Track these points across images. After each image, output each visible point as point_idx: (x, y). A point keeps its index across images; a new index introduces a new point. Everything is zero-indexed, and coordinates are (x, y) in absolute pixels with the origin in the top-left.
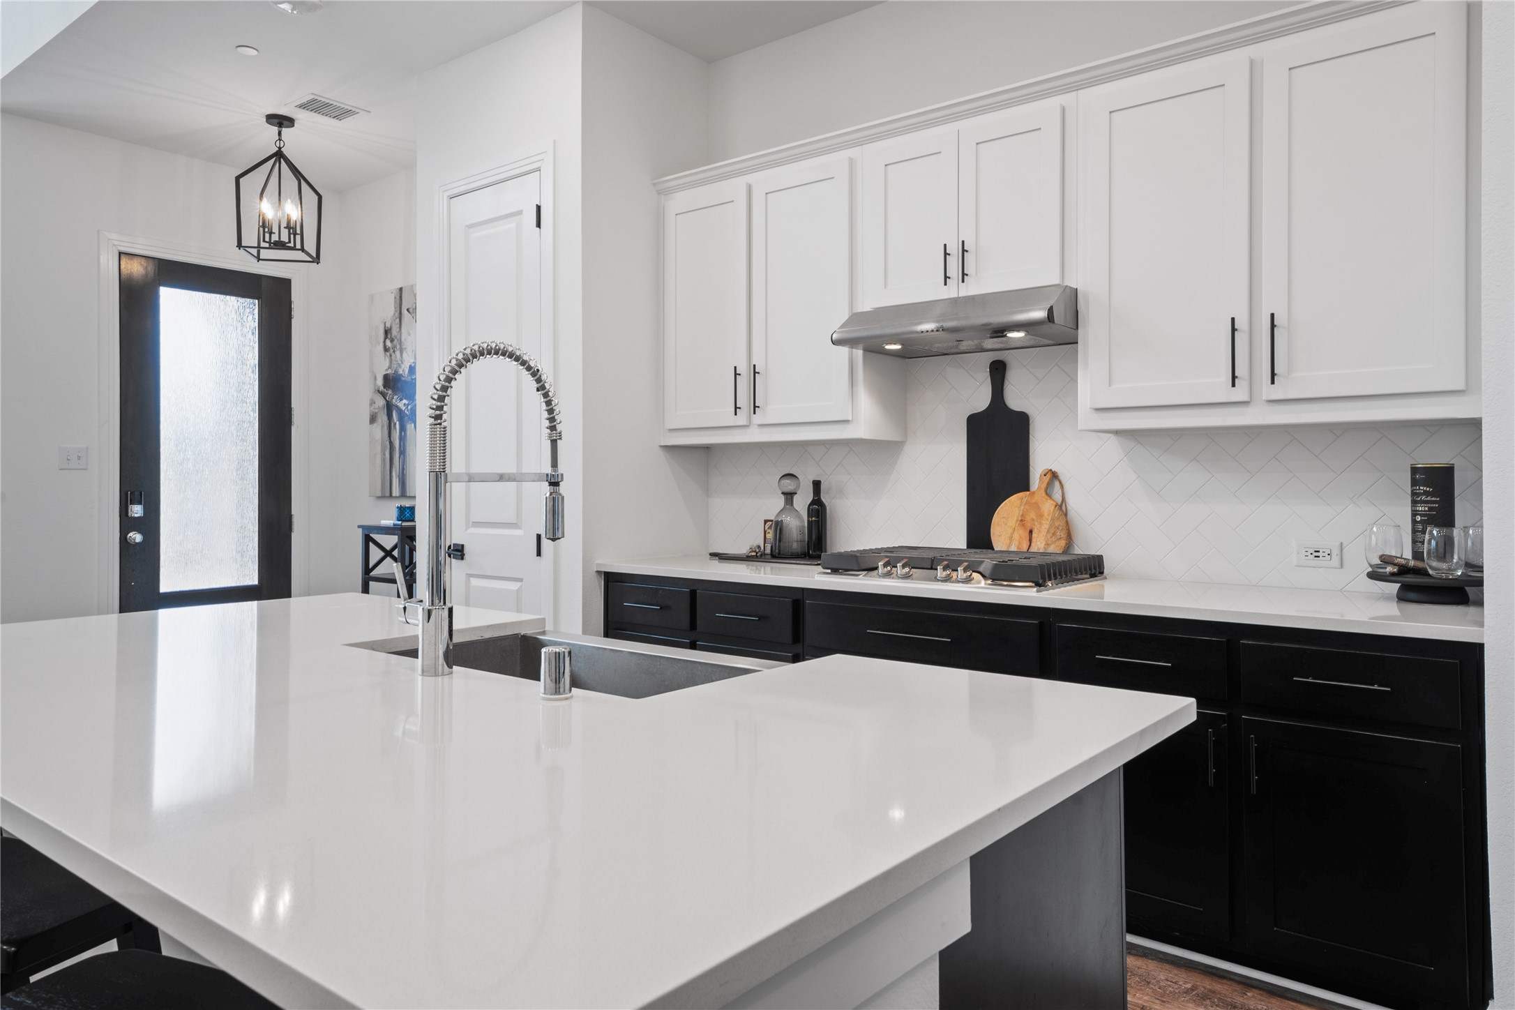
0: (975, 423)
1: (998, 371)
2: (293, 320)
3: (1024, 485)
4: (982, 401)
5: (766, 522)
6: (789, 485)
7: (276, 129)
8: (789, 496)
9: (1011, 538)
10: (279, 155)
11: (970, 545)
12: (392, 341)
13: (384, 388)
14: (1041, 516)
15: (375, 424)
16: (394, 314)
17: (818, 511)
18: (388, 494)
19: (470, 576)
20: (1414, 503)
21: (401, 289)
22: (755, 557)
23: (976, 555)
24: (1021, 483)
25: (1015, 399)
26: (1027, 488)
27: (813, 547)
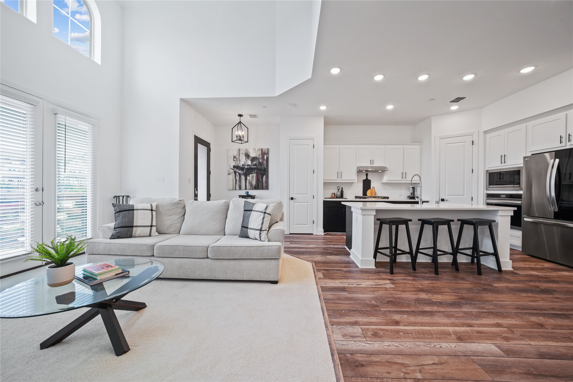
0: (364, 181)
1: (367, 175)
2: (211, 152)
4: (365, 178)
5: (332, 193)
6: (339, 188)
7: (239, 117)
8: (339, 190)
9: (370, 195)
10: (240, 122)
11: (363, 196)
12: (236, 159)
14: (373, 192)
15: (230, 175)
17: (342, 192)
18: (235, 189)
19: (294, 202)
21: (240, 149)
22: (331, 198)
24: (369, 188)
25: (369, 178)
26: (370, 189)
27: (342, 196)
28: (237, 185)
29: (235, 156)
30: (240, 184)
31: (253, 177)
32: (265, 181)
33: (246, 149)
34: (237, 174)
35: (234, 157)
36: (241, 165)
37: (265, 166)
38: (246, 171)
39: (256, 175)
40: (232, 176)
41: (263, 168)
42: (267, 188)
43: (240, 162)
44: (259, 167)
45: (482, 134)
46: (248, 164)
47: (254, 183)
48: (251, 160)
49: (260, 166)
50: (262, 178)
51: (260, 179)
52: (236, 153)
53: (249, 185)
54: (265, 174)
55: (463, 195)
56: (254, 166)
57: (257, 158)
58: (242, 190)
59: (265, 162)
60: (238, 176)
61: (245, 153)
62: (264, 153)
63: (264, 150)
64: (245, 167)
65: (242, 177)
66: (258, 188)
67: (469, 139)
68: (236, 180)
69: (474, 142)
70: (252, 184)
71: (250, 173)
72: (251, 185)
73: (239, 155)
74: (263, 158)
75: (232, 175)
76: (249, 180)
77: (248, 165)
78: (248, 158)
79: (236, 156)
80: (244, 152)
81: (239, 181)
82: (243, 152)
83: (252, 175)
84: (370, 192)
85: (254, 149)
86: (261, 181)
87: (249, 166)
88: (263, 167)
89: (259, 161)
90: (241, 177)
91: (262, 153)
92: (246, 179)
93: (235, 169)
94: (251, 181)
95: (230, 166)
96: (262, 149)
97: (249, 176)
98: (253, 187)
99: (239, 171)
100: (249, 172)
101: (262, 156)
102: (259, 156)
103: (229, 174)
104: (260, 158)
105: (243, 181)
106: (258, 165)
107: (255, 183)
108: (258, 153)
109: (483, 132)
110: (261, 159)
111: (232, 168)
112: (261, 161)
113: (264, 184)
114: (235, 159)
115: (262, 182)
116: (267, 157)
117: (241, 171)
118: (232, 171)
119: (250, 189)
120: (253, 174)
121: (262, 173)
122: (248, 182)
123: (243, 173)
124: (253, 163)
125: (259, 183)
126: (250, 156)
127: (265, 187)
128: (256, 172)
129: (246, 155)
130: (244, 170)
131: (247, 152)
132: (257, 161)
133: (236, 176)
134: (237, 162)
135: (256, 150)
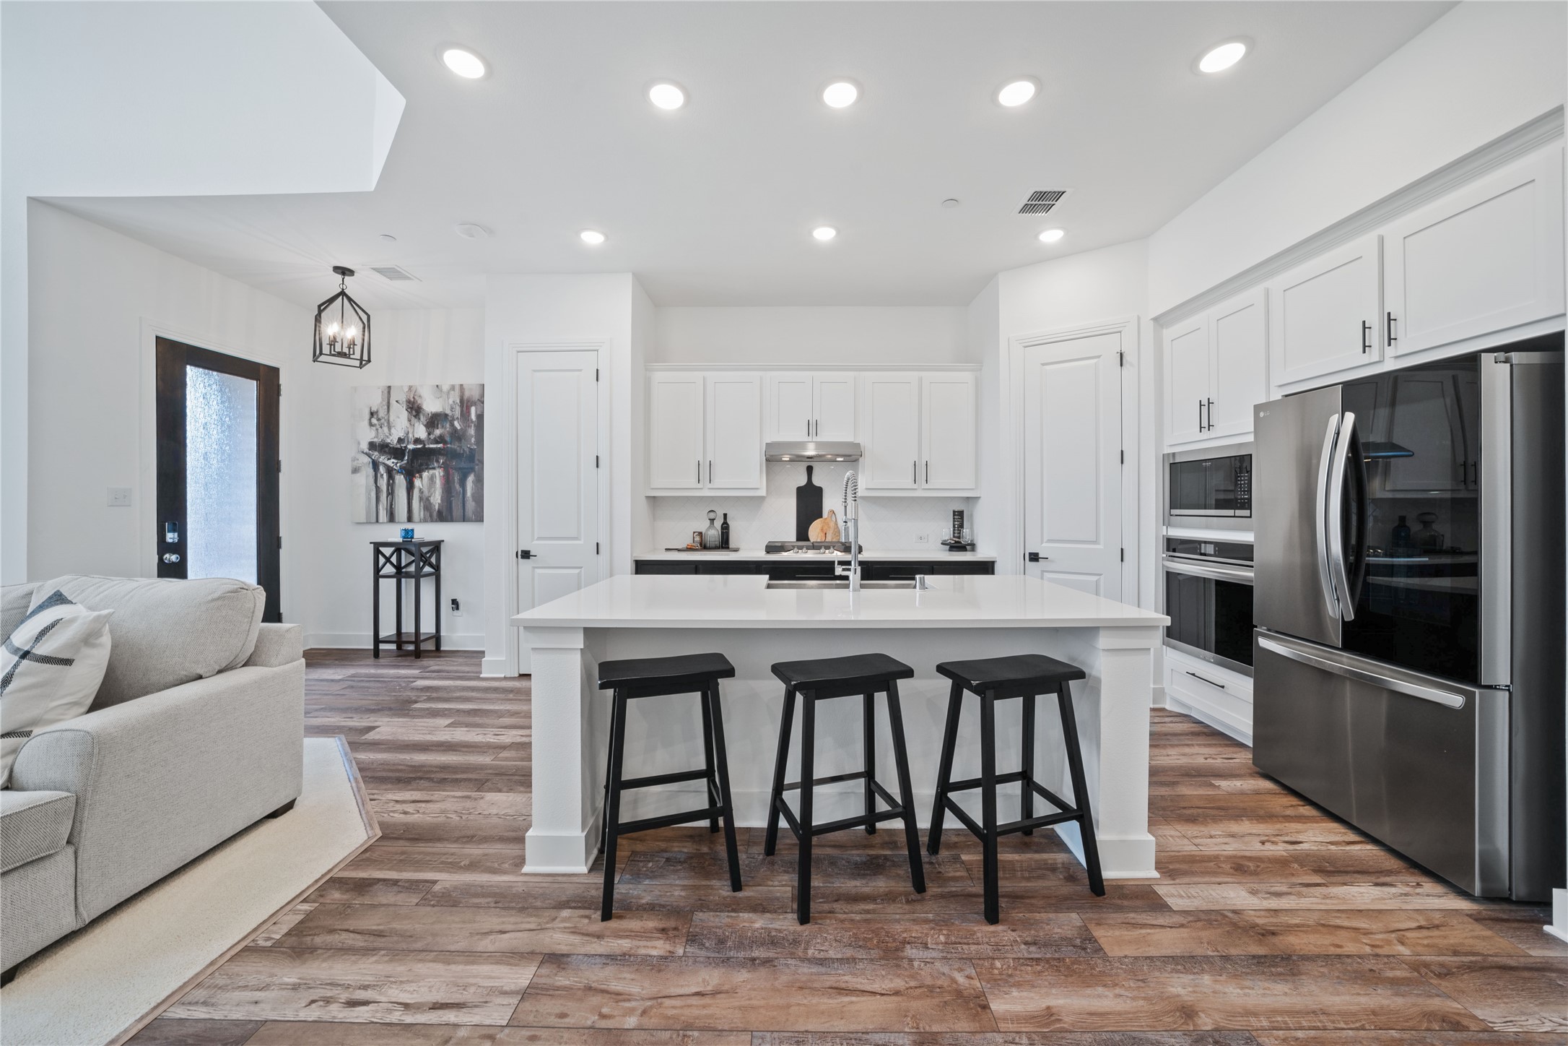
0: (799, 490)
1: (810, 470)
3: (820, 516)
4: (803, 481)
5: (694, 532)
6: (712, 516)
7: (340, 276)
8: (712, 520)
9: (818, 537)
10: (343, 293)
11: (798, 539)
12: (379, 420)
13: (370, 450)
14: (829, 527)
15: (358, 475)
16: (381, 403)
17: (725, 527)
19: (534, 568)
20: (954, 521)
21: (389, 387)
22: (689, 549)
23: (801, 543)
25: (816, 481)
27: (724, 544)
28: (381, 507)
29: (374, 409)
30: (391, 505)
31: (432, 479)
32: (473, 495)
33: (410, 388)
34: (382, 469)
35: (372, 414)
36: (393, 440)
37: (471, 445)
38: (411, 461)
39: (442, 474)
40: (365, 478)
41: (466, 449)
42: (479, 518)
43: (389, 428)
44: (456, 446)
45: (1148, 327)
46: (416, 436)
47: (437, 499)
48: (425, 423)
49: (457, 444)
50: (463, 483)
51: (457, 486)
52: (376, 401)
53: (420, 506)
54: (472, 470)
55: (1095, 542)
56: (437, 442)
57: (446, 415)
58: (398, 522)
59: (472, 431)
60: (385, 476)
61: (409, 402)
62: (468, 401)
63: (470, 390)
64: (406, 447)
65: (397, 481)
66: (449, 518)
67: (1110, 347)
68: (378, 489)
69: (1124, 355)
70: (430, 504)
71: (424, 467)
72: (427, 506)
73: (386, 407)
74: (465, 415)
75: (364, 472)
76: (421, 491)
77: (417, 441)
78: (417, 417)
79: (377, 412)
80: (403, 398)
81: (388, 494)
82: (399, 396)
83: (431, 472)
84: (820, 526)
85: (437, 386)
86: (458, 493)
87: (420, 444)
88: (466, 447)
89: (452, 425)
90: (393, 480)
91: (462, 401)
92: (410, 488)
93: (375, 454)
94: (426, 493)
95: (359, 443)
96: (461, 385)
97: (421, 477)
98: (435, 514)
99: (389, 459)
100: (421, 465)
101: (462, 411)
102: (452, 409)
103: (355, 470)
104: (455, 417)
105: (400, 495)
106: (448, 439)
107: (439, 501)
108: (451, 402)
109: (1151, 319)
111: (366, 450)
112: (459, 428)
113: (470, 505)
114: (374, 421)
115: (461, 496)
116: (478, 413)
117: (395, 461)
118: (367, 460)
119: (425, 521)
120: (434, 471)
121: (463, 465)
122: (418, 497)
123: (400, 466)
124: (433, 434)
125: (452, 499)
126: (424, 410)
127: (473, 513)
128: (443, 463)
129: (410, 408)
130: (404, 456)
131: (414, 398)
132: (446, 428)
133: (379, 475)
134: (380, 429)
135: (441, 391)
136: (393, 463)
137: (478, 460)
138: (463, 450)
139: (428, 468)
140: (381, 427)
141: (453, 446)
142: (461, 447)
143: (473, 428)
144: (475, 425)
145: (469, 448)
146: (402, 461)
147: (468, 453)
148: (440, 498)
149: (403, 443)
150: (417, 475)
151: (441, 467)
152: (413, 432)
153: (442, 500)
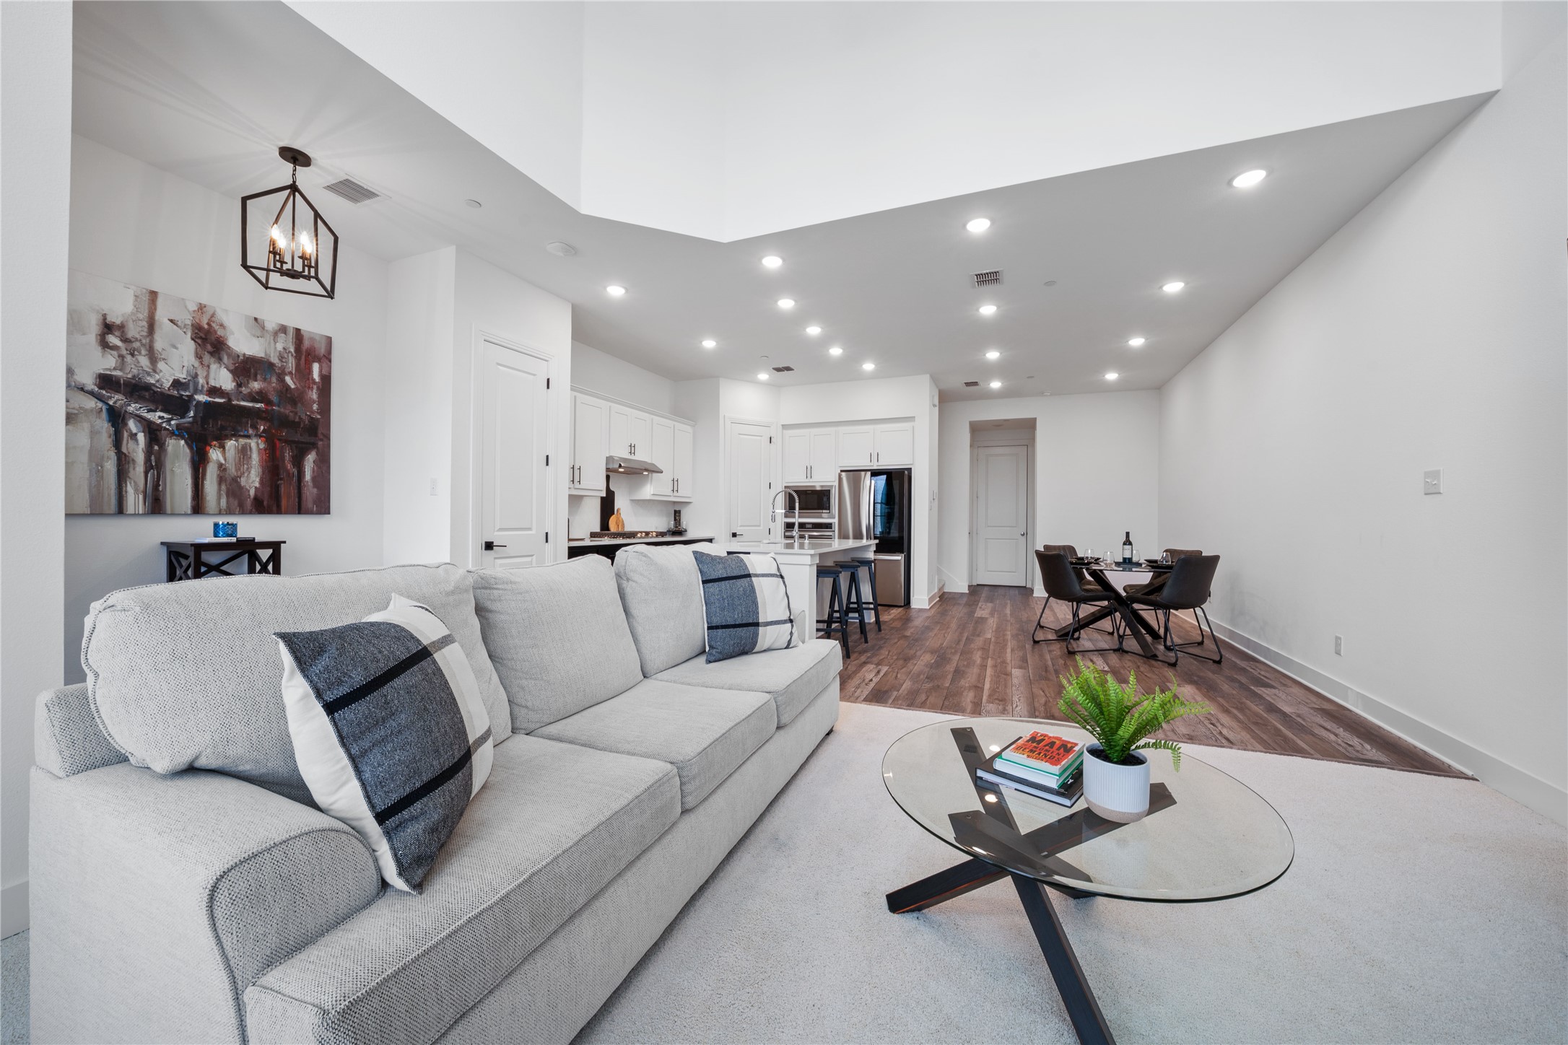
1: (608, 478)
9: (612, 527)
11: (602, 529)
12: (125, 340)
18: (115, 509)
19: (495, 558)
20: (674, 517)
21: (153, 293)
24: (612, 512)
25: (611, 487)
26: (614, 514)
28: (130, 489)
29: (115, 318)
30: (156, 486)
31: (244, 452)
32: (314, 479)
33: (201, 308)
34: (132, 425)
35: (108, 328)
36: (160, 381)
37: (313, 412)
38: (200, 420)
39: (262, 446)
40: (87, 436)
41: (303, 417)
42: (323, 507)
43: (152, 360)
44: (286, 410)
45: (780, 429)
46: (212, 383)
47: (253, 480)
48: (232, 367)
49: (289, 407)
50: (298, 462)
51: (289, 466)
52: (121, 308)
53: (220, 490)
54: (313, 446)
55: (759, 526)
56: (254, 400)
57: (271, 365)
58: (173, 514)
59: (314, 395)
60: (140, 435)
61: (197, 327)
62: (307, 352)
63: (312, 339)
64: (191, 398)
65: (168, 448)
66: (275, 509)
67: (766, 433)
68: (123, 459)
69: (772, 438)
70: (240, 488)
71: (227, 432)
72: (233, 490)
73: (144, 324)
74: (303, 372)
75: (86, 426)
76: (221, 467)
77: (214, 391)
78: (215, 353)
79: (122, 326)
80: (185, 319)
81: (148, 468)
82: (176, 312)
83: (242, 441)
84: (614, 521)
85: (255, 319)
86: (290, 475)
87: (223, 397)
88: (303, 414)
89: (282, 381)
90: (162, 446)
91: (296, 350)
92: (199, 463)
93: (117, 399)
94: (232, 471)
95: (74, 372)
96: (296, 329)
97: (222, 447)
98: (249, 503)
99: (149, 410)
100: (223, 428)
101: (298, 366)
102: (281, 358)
104: (287, 370)
105: (177, 471)
106: (275, 399)
107: (257, 485)
108: (280, 346)
109: (781, 426)
110: (290, 373)
111: (93, 387)
112: (293, 386)
113: (310, 492)
114: (113, 340)
115: (295, 479)
116: (323, 372)
117: (166, 416)
118: (93, 403)
119: (229, 512)
120: (248, 441)
121: (297, 437)
122: (215, 476)
123: (177, 425)
124: (246, 386)
125: (279, 482)
126: (229, 347)
127: (315, 503)
128: (264, 431)
129: (201, 338)
130: (188, 410)
131: (208, 324)
132: (270, 383)
133: (126, 435)
134: (129, 358)
135: (263, 328)
136: (160, 417)
137: (322, 433)
138: (300, 418)
139: (236, 435)
140: (133, 355)
141: (282, 410)
142: (296, 413)
143: (315, 391)
144: (318, 388)
145: (309, 416)
146: (183, 417)
147: (307, 422)
148: (258, 479)
149: (185, 391)
150: (215, 442)
151: (260, 437)
152: (207, 377)
153: (262, 482)
